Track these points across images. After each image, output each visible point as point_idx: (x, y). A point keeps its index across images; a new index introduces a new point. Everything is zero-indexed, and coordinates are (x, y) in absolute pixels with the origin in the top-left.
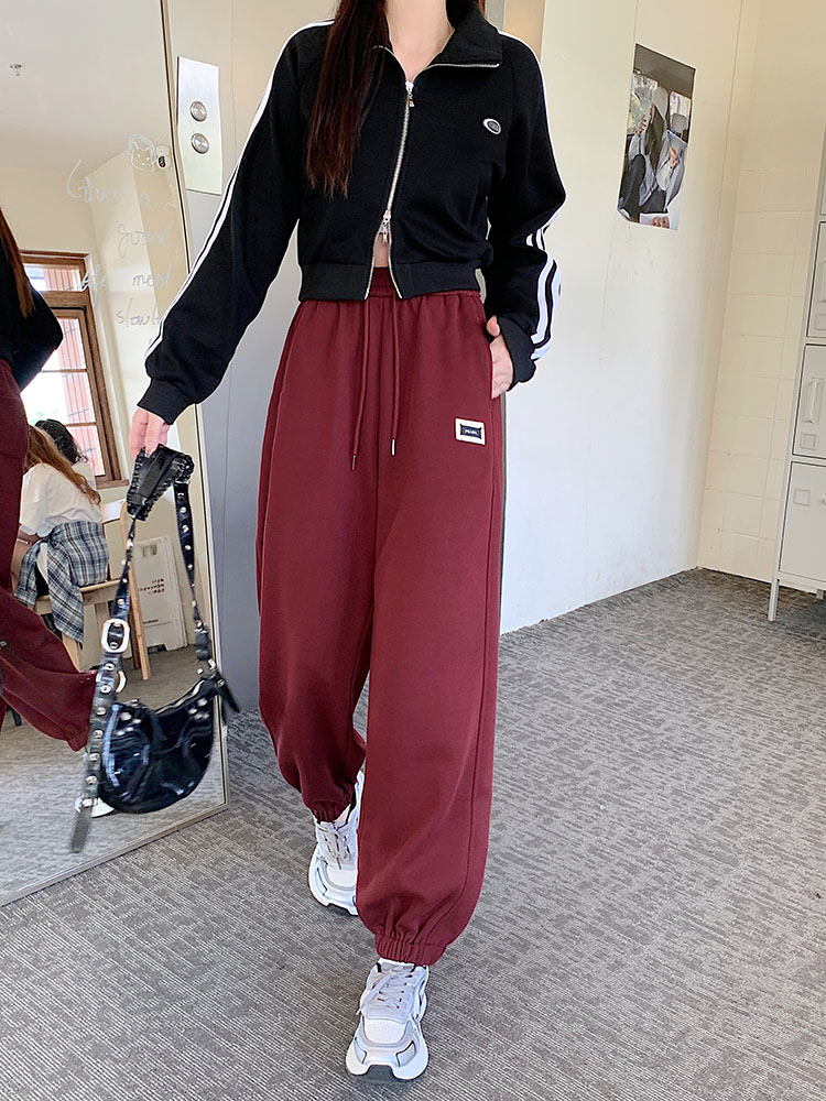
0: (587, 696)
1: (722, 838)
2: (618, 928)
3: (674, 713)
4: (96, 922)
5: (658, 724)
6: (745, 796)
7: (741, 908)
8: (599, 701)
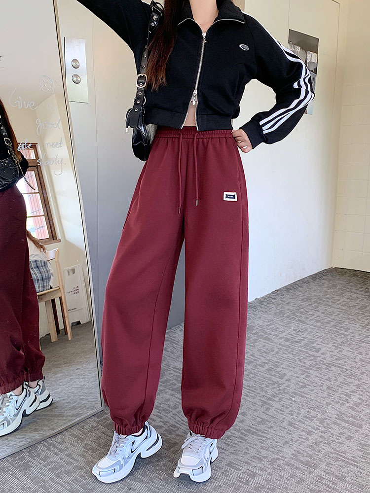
0: (281, 338)
1: (353, 413)
2: (302, 462)
3: (326, 345)
4: (35, 471)
5: (318, 351)
6: (364, 389)
7: (365, 449)
8: (287, 340)
